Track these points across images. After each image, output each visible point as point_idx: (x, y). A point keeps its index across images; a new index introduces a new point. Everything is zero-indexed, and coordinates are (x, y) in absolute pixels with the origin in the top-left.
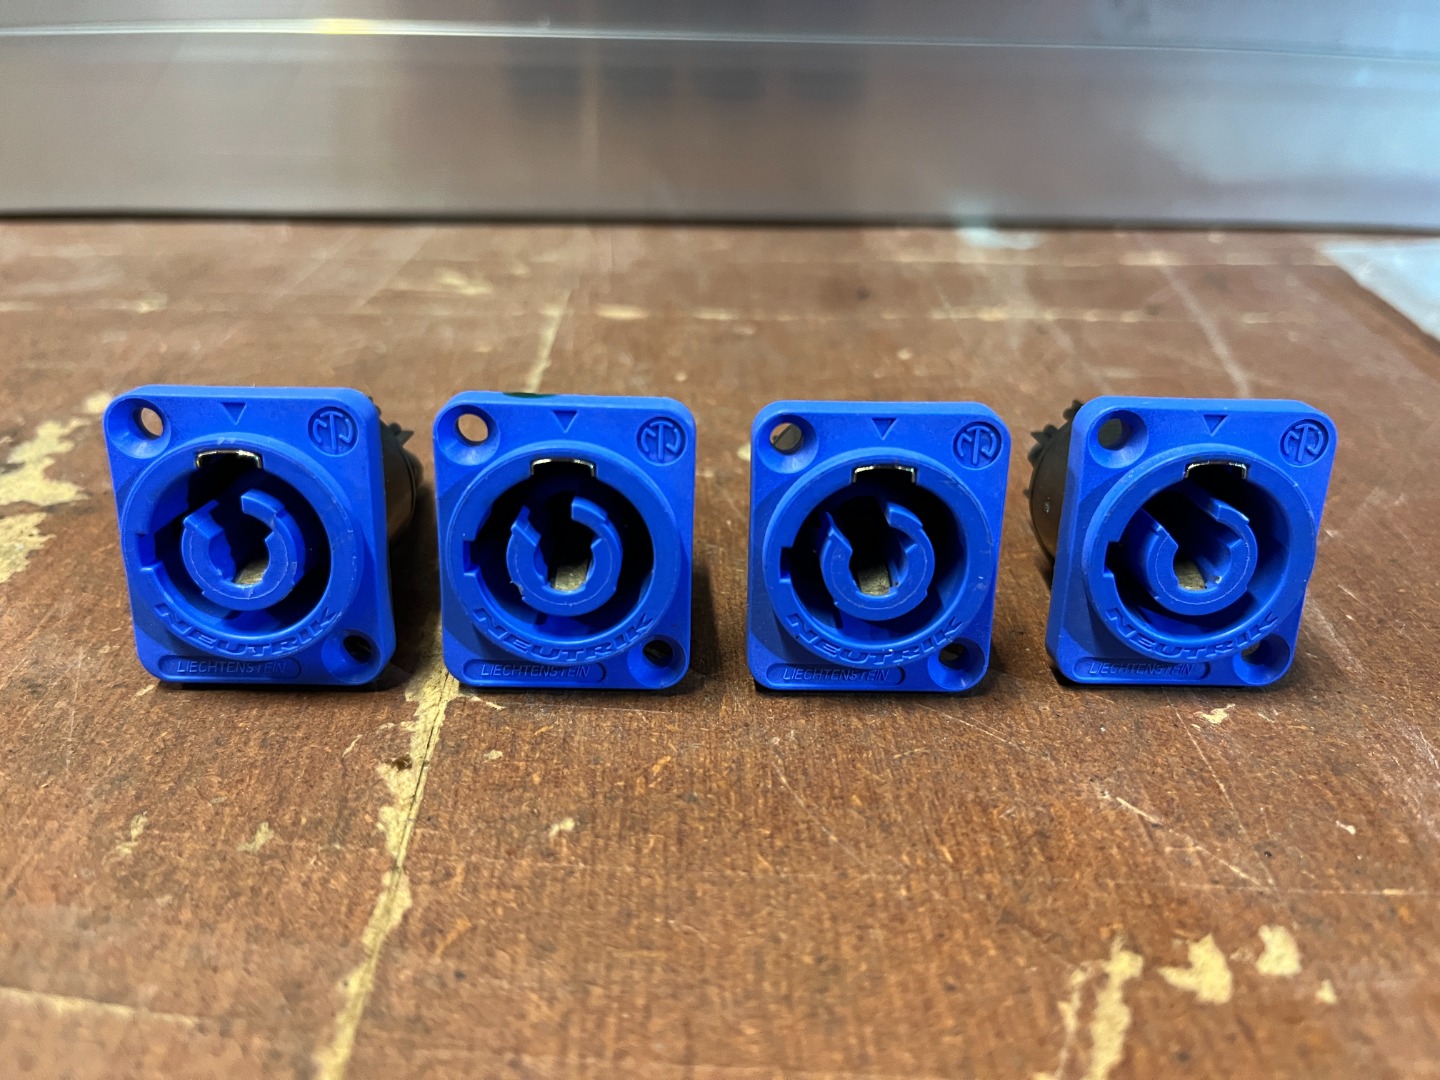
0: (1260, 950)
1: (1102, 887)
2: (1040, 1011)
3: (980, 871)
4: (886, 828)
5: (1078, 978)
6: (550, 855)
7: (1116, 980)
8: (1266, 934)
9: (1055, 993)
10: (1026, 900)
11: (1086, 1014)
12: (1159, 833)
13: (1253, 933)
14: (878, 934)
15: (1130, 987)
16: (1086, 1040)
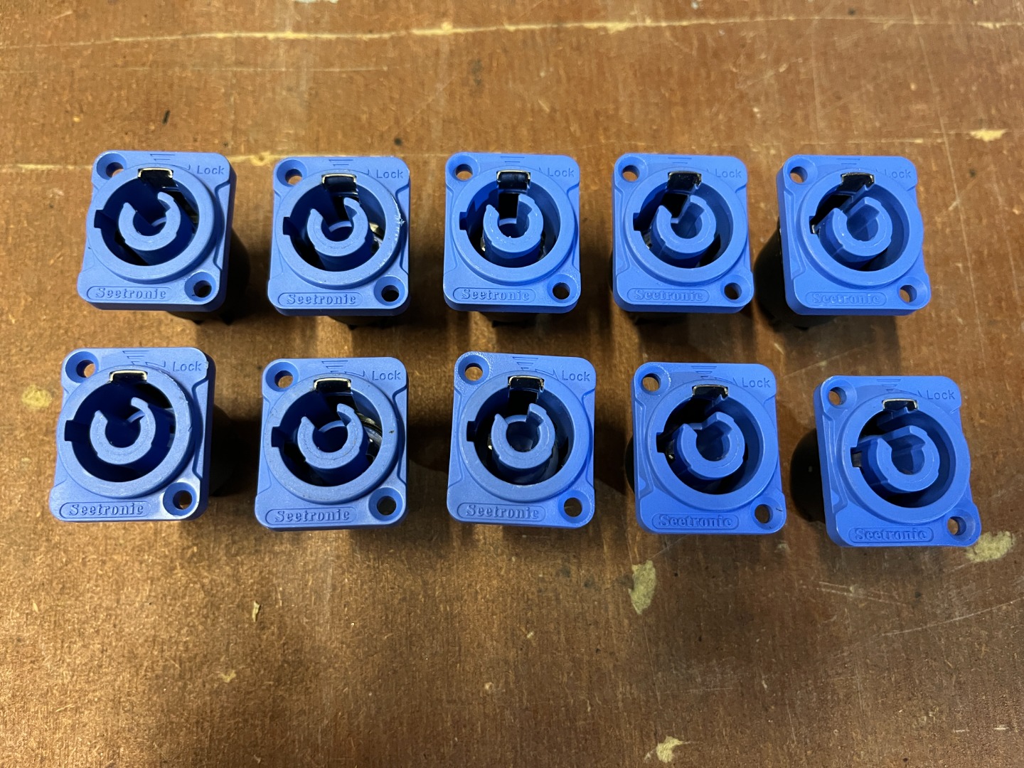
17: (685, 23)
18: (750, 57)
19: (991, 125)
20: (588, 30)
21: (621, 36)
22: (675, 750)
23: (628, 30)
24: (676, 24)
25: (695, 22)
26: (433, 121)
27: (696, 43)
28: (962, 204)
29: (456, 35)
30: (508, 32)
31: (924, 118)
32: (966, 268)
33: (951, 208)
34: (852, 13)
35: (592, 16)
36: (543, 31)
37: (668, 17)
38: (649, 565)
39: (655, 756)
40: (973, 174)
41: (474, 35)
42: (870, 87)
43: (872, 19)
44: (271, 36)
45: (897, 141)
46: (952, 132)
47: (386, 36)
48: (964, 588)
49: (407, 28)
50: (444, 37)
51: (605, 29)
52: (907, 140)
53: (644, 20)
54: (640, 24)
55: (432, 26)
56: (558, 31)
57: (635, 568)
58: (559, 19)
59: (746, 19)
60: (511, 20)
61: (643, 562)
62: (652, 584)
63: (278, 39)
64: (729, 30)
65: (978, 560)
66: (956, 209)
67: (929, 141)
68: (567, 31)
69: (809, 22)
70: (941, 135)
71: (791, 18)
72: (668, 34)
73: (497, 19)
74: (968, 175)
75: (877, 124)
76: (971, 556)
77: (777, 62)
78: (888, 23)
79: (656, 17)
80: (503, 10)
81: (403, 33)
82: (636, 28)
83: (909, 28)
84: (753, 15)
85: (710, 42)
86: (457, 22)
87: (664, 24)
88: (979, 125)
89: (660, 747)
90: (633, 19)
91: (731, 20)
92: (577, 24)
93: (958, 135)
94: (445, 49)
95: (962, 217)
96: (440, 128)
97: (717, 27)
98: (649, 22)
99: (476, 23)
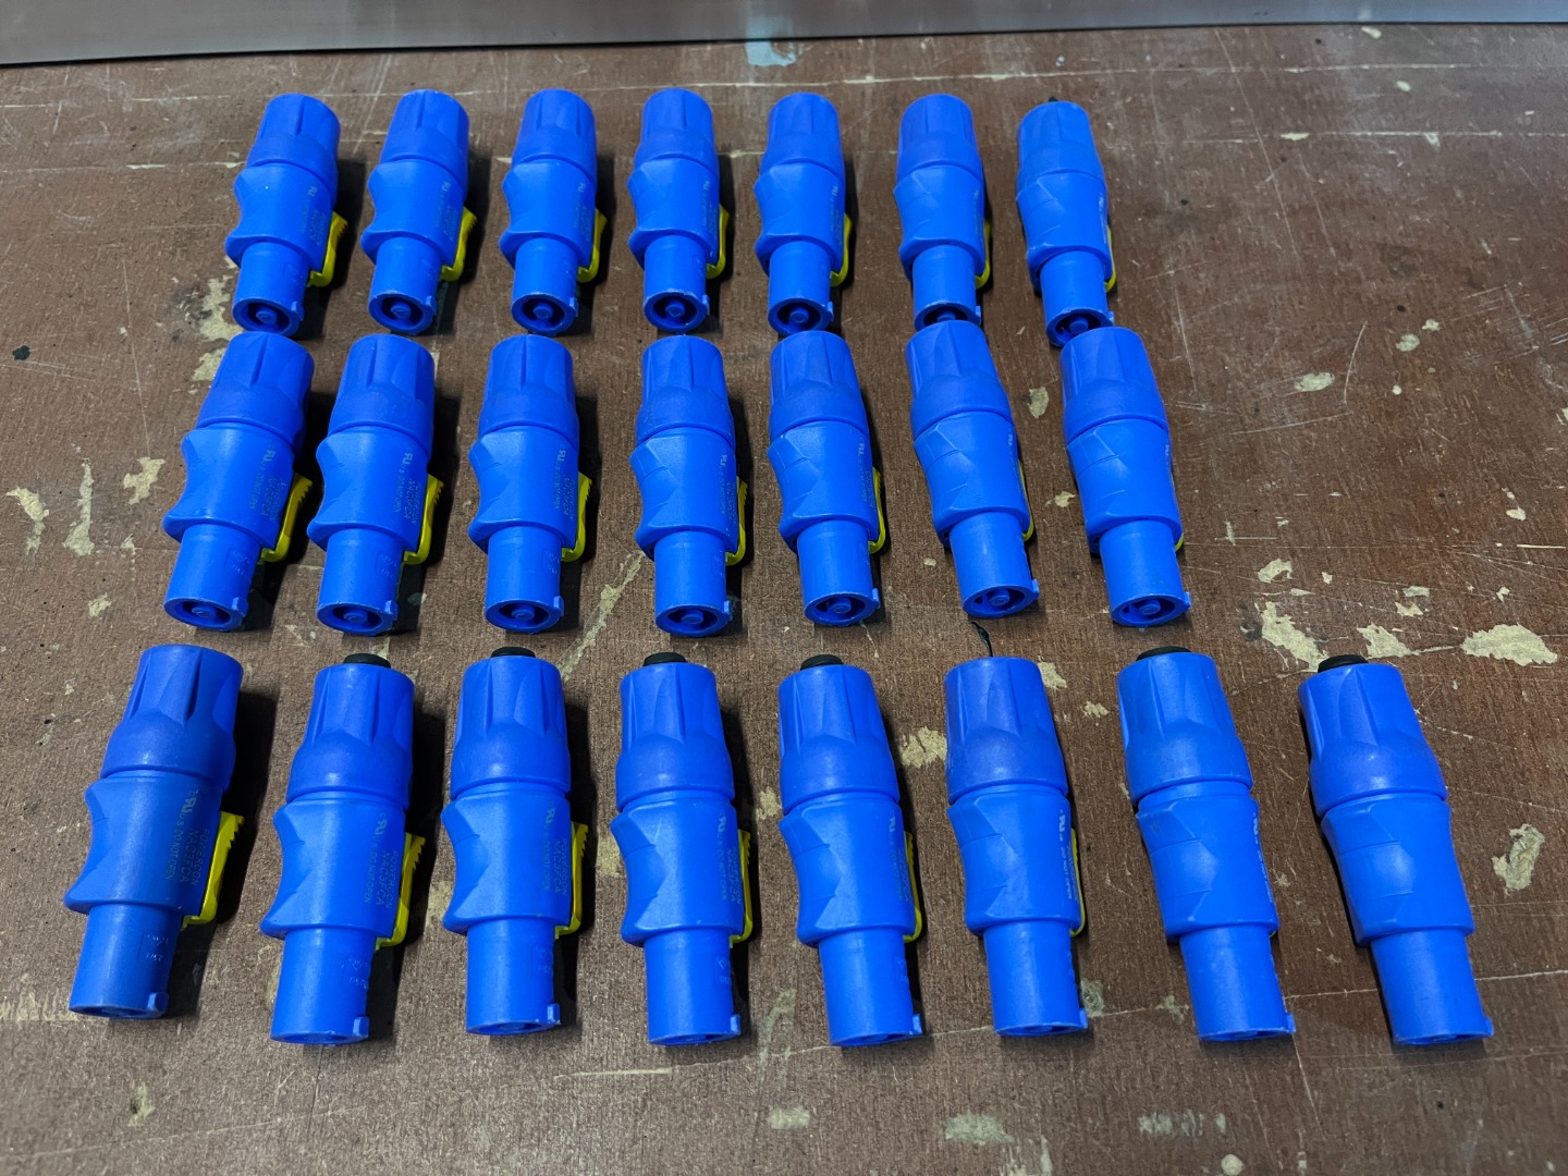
6: (462, 514)
17: (1051, 75)
18: (1102, 93)
19: (1297, 130)
20: (977, 80)
21: (1003, 83)
22: (1070, 499)
23: (1007, 79)
24: (1045, 75)
25: (1059, 74)
26: (862, 132)
27: (1060, 86)
28: (1276, 177)
29: (878, 83)
30: (916, 81)
31: (1242, 127)
32: (1281, 216)
33: (1267, 180)
34: (1181, 66)
35: (981, 70)
36: (943, 81)
37: (1038, 71)
38: (1043, 389)
39: (1054, 504)
40: (1284, 160)
41: (891, 83)
42: (1198, 110)
43: (1199, 70)
44: (738, 85)
45: (1221, 142)
46: (1266, 136)
47: (825, 84)
48: (1294, 407)
49: (840, 79)
50: (867, 84)
51: (990, 79)
52: (1230, 141)
53: (1019, 73)
54: (1017, 75)
55: (858, 78)
56: (954, 80)
57: (1031, 391)
58: (957, 74)
59: (1097, 72)
60: (917, 74)
61: (1038, 387)
62: (1047, 400)
63: (743, 87)
64: (1086, 78)
65: (1304, 390)
66: (1271, 181)
67: (1247, 142)
68: (961, 80)
69: (1148, 73)
70: (1256, 138)
71: (1134, 71)
72: (1038, 81)
73: (908, 73)
74: (1279, 161)
75: (1205, 131)
76: (1298, 387)
77: (1124, 96)
78: (1210, 72)
79: (1028, 70)
80: (912, 68)
81: (836, 82)
82: (1014, 78)
83: (1228, 75)
84: (1104, 69)
85: (1072, 85)
86: (877, 75)
87: (1035, 75)
88: (1288, 130)
89: (1057, 498)
90: (1012, 72)
91: (1087, 73)
92: (968, 76)
93: (1271, 137)
94: (869, 92)
95: (1276, 186)
96: (867, 136)
97: (1076, 76)
98: (1023, 74)
99: (890, 75)
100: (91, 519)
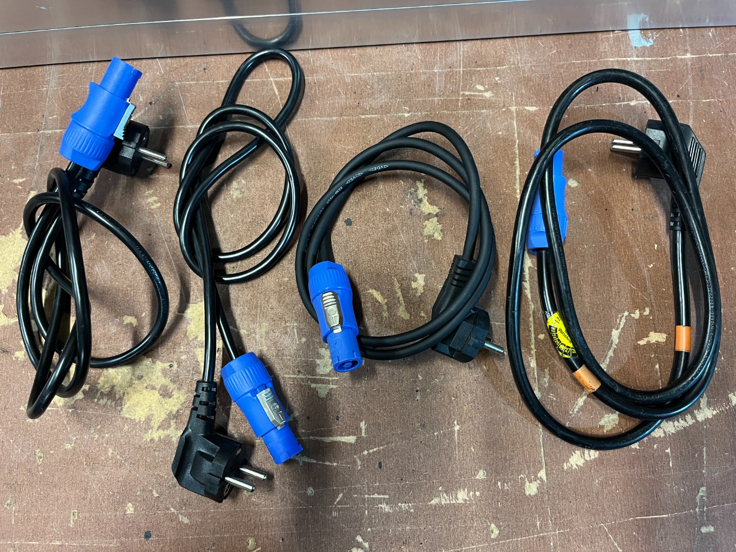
0: (645, 311)
1: (626, 301)
2: (614, 321)
3: (609, 299)
4: (596, 291)
5: (620, 316)
7: (625, 316)
8: (646, 309)
9: (617, 318)
10: (615, 304)
11: (620, 321)
12: (636, 291)
13: (644, 308)
14: (595, 309)
15: (626, 317)
16: (619, 324)
100: (405, 303)
